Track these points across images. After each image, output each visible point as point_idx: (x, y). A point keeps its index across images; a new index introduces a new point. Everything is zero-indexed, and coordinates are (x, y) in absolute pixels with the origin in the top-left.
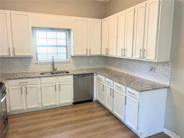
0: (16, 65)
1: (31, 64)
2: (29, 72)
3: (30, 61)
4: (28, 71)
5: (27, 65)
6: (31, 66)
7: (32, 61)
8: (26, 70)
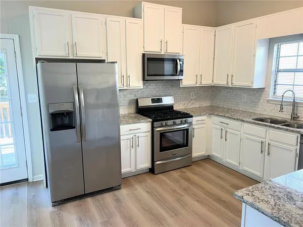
0: (243, 99)
1: (262, 101)
2: (256, 112)
3: (260, 95)
4: (256, 110)
5: (255, 101)
6: (260, 104)
7: (263, 96)
8: (254, 109)
